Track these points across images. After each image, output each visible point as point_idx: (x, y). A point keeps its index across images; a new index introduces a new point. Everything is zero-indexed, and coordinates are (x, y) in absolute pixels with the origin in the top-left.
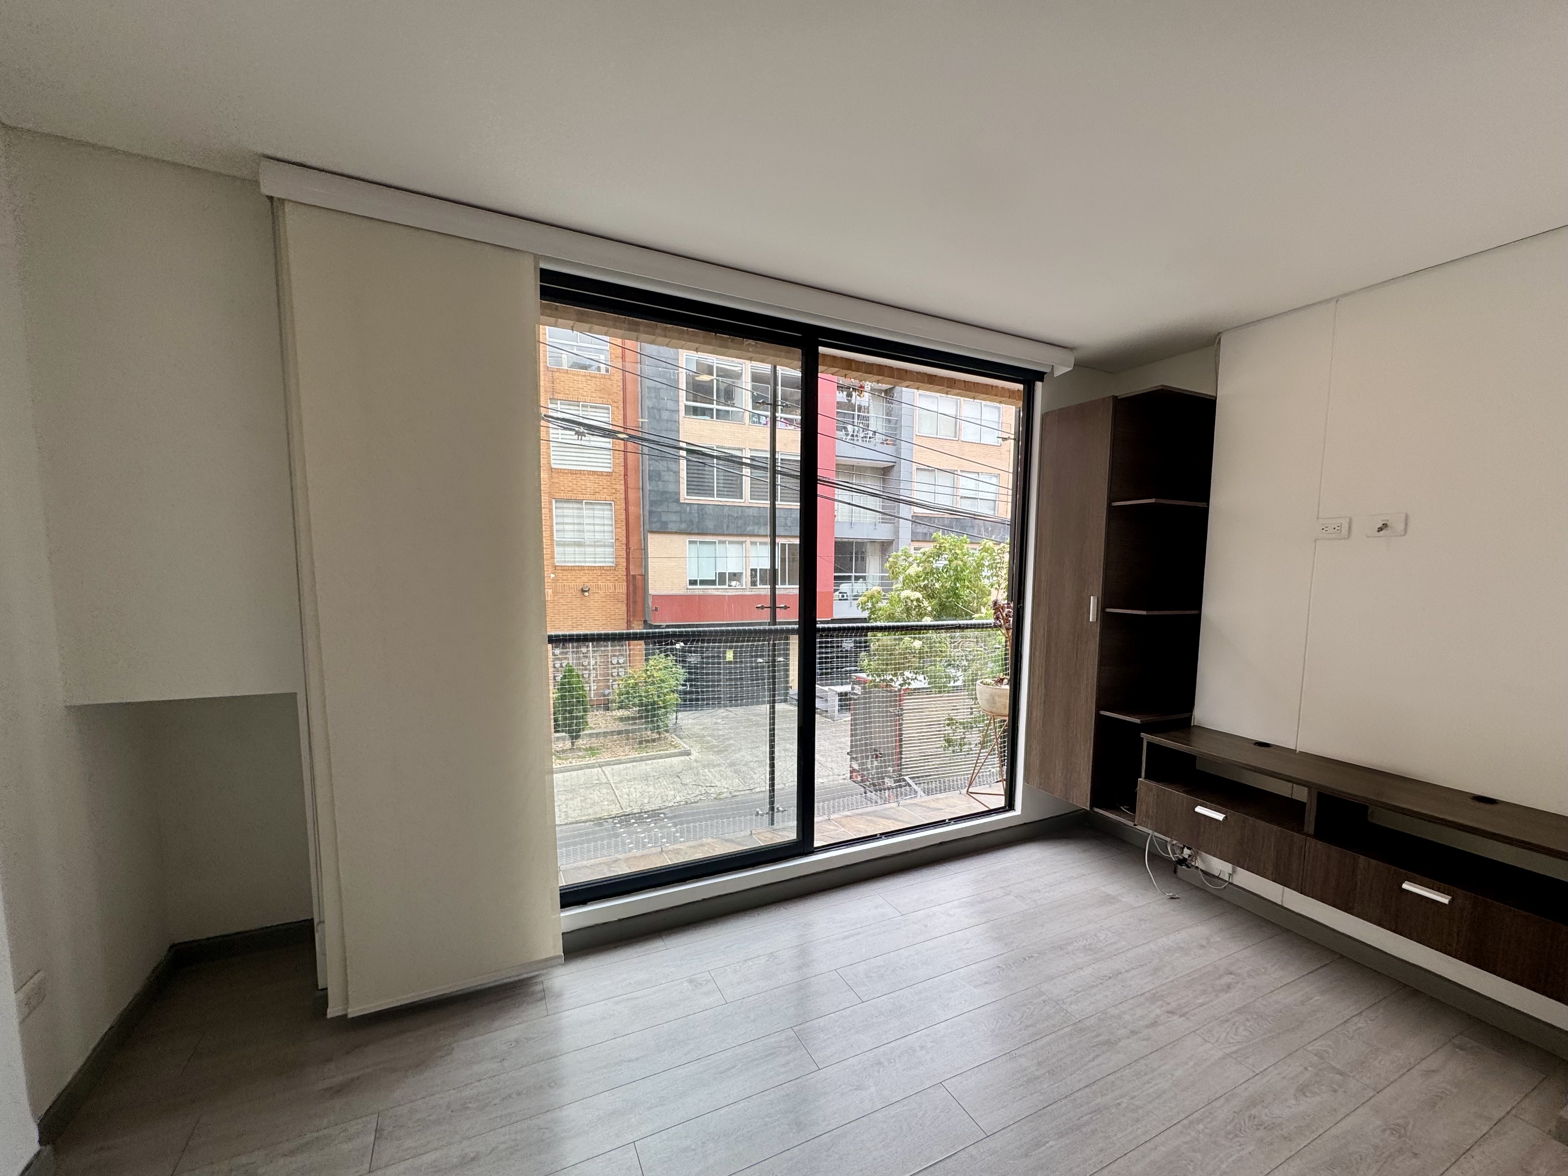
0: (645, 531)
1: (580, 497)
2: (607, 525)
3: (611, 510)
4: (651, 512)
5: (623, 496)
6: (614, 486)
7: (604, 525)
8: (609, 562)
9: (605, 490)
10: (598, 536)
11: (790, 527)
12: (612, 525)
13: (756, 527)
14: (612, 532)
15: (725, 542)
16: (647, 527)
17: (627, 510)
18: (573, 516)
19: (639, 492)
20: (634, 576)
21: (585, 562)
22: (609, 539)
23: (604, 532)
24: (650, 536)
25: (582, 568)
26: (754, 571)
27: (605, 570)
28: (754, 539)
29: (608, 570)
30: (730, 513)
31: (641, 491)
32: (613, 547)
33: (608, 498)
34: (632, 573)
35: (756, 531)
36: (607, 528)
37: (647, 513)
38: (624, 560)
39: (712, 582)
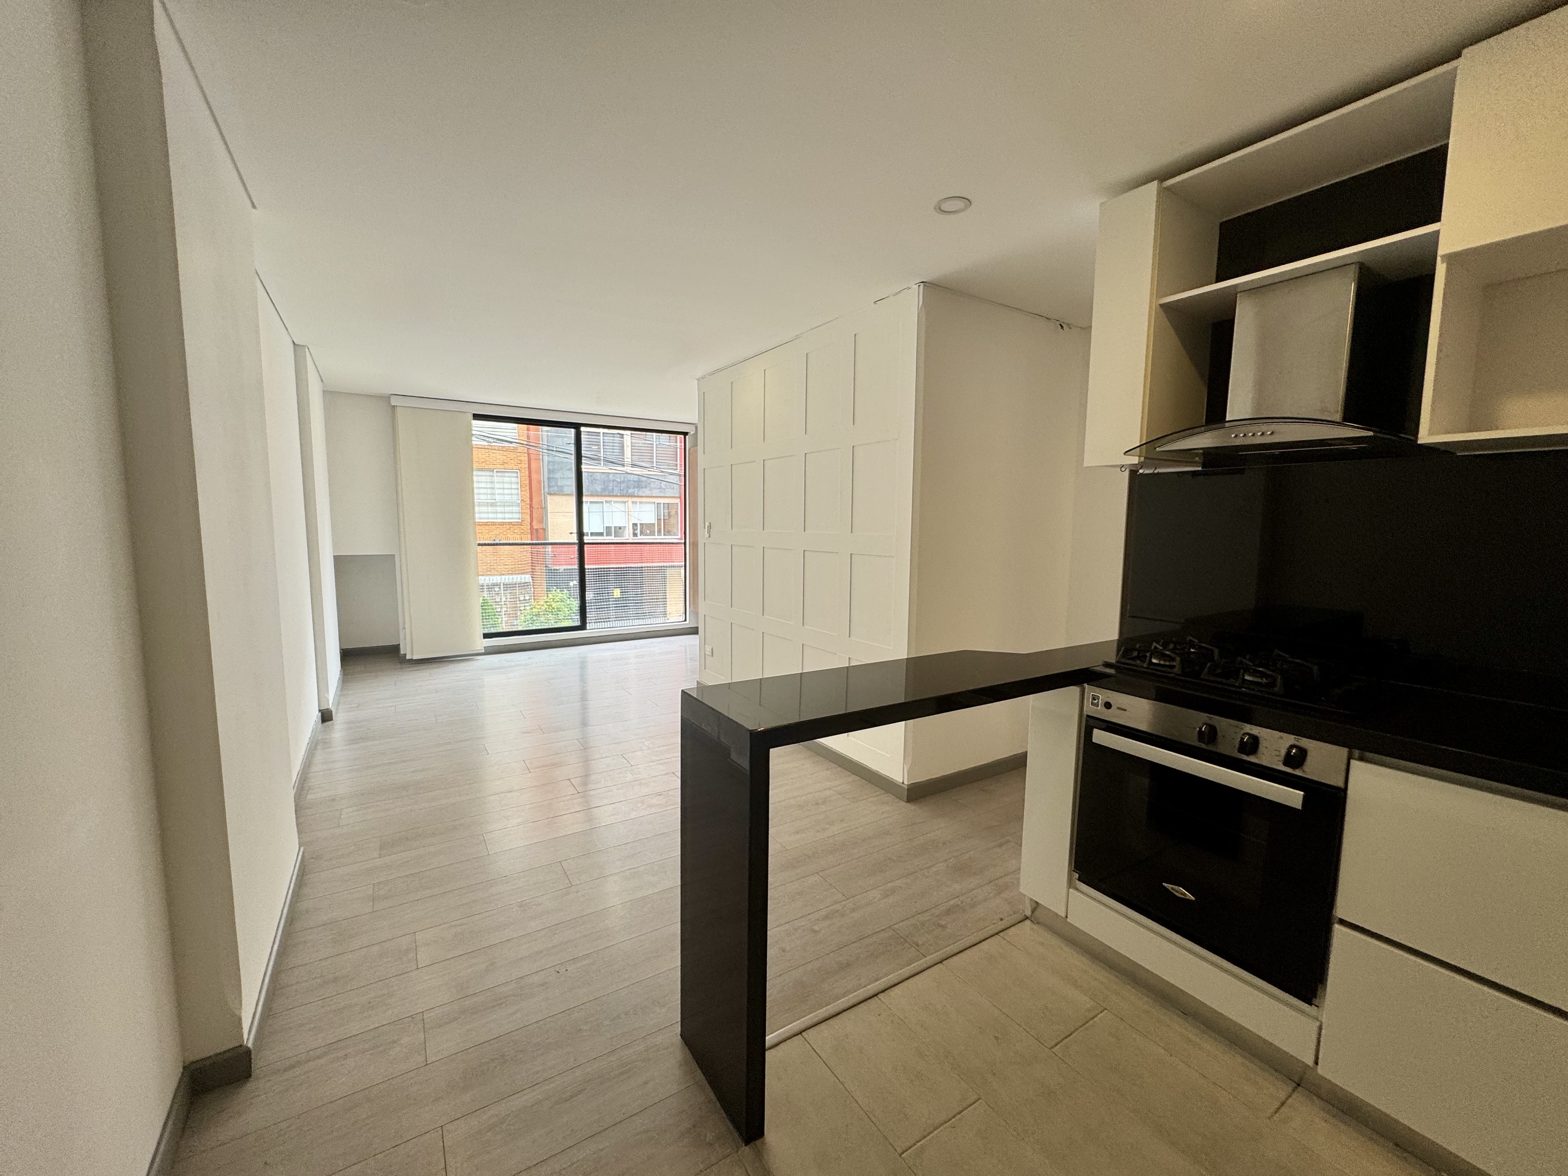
0: (546, 494)
1: (491, 467)
2: (515, 489)
3: (517, 477)
4: (549, 479)
5: (527, 466)
6: (519, 458)
7: (511, 489)
8: (515, 517)
9: (512, 461)
10: (507, 498)
11: (664, 489)
12: (518, 489)
13: (636, 490)
14: (518, 494)
15: (611, 501)
16: (546, 490)
17: (530, 476)
18: (486, 482)
19: (540, 463)
20: (537, 530)
21: (497, 518)
22: (516, 499)
23: (512, 494)
24: (549, 497)
25: (494, 524)
26: (635, 525)
27: (513, 525)
28: (634, 499)
29: (515, 525)
30: (614, 478)
31: (541, 461)
32: (519, 506)
33: (515, 467)
34: (535, 527)
35: (636, 492)
36: (514, 492)
37: (546, 480)
38: (528, 517)
39: (601, 534)
